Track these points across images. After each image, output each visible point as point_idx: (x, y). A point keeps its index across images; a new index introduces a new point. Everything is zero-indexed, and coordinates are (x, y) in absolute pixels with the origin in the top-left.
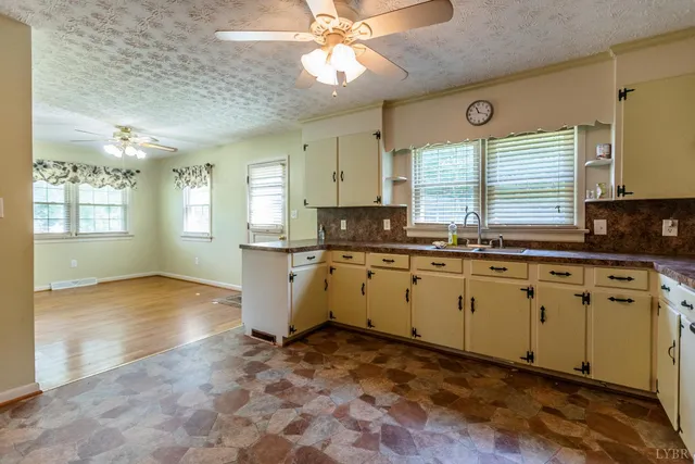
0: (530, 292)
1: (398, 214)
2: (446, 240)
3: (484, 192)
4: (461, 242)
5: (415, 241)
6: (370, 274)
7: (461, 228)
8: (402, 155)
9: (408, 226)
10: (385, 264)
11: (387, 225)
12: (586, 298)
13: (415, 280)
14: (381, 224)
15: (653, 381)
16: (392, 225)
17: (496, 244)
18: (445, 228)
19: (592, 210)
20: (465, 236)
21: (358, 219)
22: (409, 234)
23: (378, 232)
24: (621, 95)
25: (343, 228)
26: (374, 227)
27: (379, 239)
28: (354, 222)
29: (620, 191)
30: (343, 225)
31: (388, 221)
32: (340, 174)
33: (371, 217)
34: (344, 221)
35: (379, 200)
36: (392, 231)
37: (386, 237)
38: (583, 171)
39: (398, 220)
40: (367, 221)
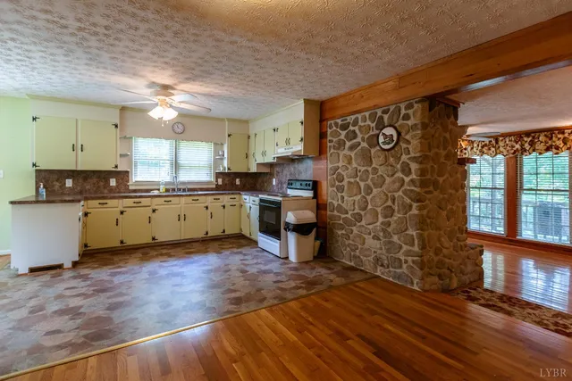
0: (207, 208)
1: (123, 176)
2: (159, 190)
3: (176, 166)
4: (167, 190)
5: (135, 191)
6: (122, 213)
7: (167, 184)
8: (127, 139)
9: (130, 183)
10: (135, 205)
11: (113, 182)
12: (224, 207)
13: (154, 211)
14: (107, 182)
15: (241, 230)
16: (117, 182)
17: (184, 190)
18: (158, 183)
19: (218, 175)
20: (168, 187)
21: (85, 179)
22: (131, 188)
23: (105, 188)
24: (229, 136)
25: (67, 186)
26: (102, 184)
27: (106, 191)
28: (81, 181)
29: (229, 169)
30: (69, 183)
31: (114, 180)
32: (80, 147)
33: (99, 177)
34: (71, 180)
35: (116, 167)
36: (117, 186)
37: (111, 190)
38: (215, 160)
39: (122, 179)
40: (95, 180)
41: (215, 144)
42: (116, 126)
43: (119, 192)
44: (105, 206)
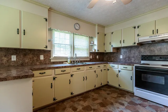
0: (95, 72)
1: (47, 53)
2: (67, 62)
3: (73, 48)
4: (71, 62)
5: (54, 63)
6: (54, 79)
9: (52, 58)
11: (42, 57)
13: (72, 76)
14: (39, 57)
16: (44, 57)
21: (25, 55)
22: (52, 61)
23: (37, 61)
24: (98, 33)
25: (12, 60)
26: (35, 58)
27: (38, 63)
28: (22, 56)
29: (98, 50)
30: (14, 58)
31: (43, 56)
32: (23, 31)
33: (33, 54)
34: (15, 56)
35: (46, 47)
36: (44, 60)
37: (41, 63)
38: (90, 46)
39: (47, 56)
40: (31, 56)
41: (90, 37)
42: (46, 20)
43: (46, 64)
44: (44, 74)
